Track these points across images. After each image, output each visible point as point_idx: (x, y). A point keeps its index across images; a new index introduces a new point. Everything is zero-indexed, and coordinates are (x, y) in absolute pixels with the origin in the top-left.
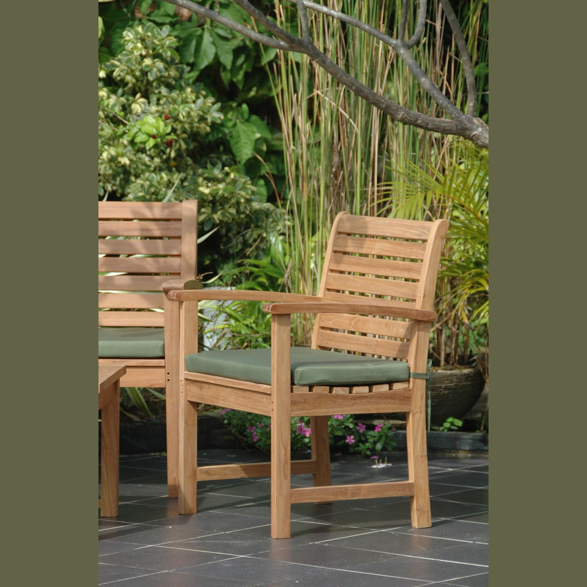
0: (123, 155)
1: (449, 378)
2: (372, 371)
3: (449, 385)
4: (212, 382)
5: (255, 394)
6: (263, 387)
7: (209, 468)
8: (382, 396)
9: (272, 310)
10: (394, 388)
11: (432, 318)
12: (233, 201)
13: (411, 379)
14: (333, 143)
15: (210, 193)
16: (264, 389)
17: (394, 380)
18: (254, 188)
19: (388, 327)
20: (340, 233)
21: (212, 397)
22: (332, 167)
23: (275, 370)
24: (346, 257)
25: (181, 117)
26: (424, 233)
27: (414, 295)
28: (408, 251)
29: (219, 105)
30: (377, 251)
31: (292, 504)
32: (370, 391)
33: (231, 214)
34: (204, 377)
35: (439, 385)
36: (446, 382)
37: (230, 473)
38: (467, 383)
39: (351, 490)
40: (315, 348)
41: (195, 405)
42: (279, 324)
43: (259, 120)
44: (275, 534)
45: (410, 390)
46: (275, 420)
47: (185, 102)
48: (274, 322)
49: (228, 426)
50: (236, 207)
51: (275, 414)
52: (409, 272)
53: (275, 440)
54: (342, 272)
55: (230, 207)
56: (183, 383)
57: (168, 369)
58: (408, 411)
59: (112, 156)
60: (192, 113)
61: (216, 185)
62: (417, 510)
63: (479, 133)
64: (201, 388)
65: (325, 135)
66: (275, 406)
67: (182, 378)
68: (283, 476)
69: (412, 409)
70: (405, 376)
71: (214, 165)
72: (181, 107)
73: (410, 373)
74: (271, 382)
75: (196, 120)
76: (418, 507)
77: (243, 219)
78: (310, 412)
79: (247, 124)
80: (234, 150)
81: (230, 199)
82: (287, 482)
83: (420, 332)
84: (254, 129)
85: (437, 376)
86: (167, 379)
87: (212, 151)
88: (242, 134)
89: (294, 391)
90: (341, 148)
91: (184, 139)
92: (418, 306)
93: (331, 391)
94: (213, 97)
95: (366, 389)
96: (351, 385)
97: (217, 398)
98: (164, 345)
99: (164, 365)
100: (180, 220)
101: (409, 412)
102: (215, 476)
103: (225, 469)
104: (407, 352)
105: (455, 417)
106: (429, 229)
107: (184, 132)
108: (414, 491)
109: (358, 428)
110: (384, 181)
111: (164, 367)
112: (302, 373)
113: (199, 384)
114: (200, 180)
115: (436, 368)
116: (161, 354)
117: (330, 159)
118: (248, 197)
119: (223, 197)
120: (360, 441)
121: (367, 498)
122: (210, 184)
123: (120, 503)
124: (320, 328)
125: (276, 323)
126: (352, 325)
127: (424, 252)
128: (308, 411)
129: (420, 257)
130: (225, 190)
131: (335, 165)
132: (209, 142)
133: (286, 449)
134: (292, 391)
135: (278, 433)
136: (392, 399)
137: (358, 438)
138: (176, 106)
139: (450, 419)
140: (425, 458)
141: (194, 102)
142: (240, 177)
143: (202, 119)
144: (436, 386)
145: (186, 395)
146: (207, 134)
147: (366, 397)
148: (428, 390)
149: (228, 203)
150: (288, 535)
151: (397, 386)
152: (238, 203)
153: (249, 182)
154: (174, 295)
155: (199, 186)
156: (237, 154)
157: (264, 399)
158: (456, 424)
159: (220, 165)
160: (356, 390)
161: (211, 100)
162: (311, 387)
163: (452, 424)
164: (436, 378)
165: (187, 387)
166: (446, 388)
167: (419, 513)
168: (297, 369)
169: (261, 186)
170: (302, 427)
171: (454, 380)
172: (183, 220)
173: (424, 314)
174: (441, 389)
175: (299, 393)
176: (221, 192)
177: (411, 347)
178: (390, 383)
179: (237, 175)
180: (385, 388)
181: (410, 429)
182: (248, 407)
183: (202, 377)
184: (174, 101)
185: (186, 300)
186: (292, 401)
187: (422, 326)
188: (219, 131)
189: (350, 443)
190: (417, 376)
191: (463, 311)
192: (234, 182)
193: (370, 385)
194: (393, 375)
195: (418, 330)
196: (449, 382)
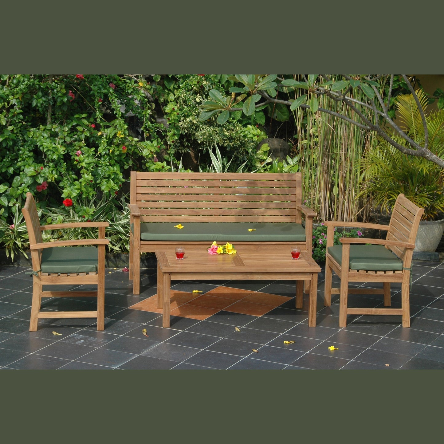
8: (390, 275)
10: (396, 273)
13: (404, 270)
17: (396, 270)
32: (385, 273)
45: (402, 274)
62: (404, 320)
68: (344, 304)
70: (401, 269)
93: (367, 273)
96: (376, 271)
100: (295, 180)
108: (403, 313)
111: (305, 245)
133: (345, 294)
136: (395, 277)
147: (383, 275)
160: (378, 272)
162: (358, 271)
173: (410, 245)
175: (352, 272)
180: (392, 272)
186: (349, 275)
187: (409, 250)
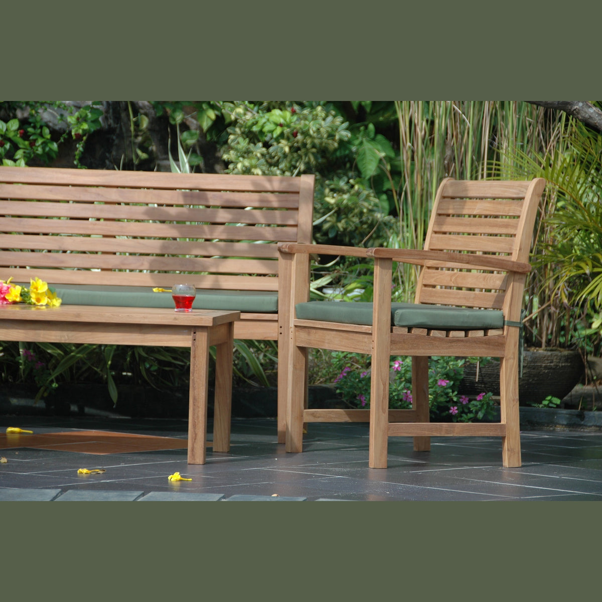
0: (256, 167)
1: (549, 358)
2: (468, 317)
3: (549, 364)
4: (319, 327)
5: (357, 335)
6: (364, 328)
7: (315, 411)
8: (476, 341)
9: (375, 253)
10: (489, 334)
11: (527, 269)
12: (356, 211)
13: (506, 327)
14: (447, 138)
15: (335, 203)
16: (366, 330)
17: (489, 327)
18: (377, 200)
19: (485, 280)
20: (444, 197)
21: (319, 341)
22: (444, 159)
23: (377, 310)
24: (449, 219)
25: (311, 132)
26: (523, 191)
27: (511, 249)
28: (507, 208)
29: (346, 124)
30: (478, 211)
31: (389, 437)
32: (466, 335)
33: (353, 222)
34: (312, 323)
35: (539, 364)
36: (547, 362)
37: (334, 416)
38: (566, 364)
39: (446, 427)
40: (418, 303)
41: (303, 350)
42: (382, 267)
43: (384, 139)
44: (371, 465)
45: (504, 337)
46: (375, 357)
47: (315, 118)
48: (377, 265)
49: (339, 397)
50: (359, 216)
51: (376, 351)
52: (506, 228)
53: (375, 376)
54: (445, 233)
55: (353, 216)
56: (292, 329)
57: (280, 323)
58: (502, 356)
59: (246, 167)
60: (322, 130)
61: (341, 196)
62: (508, 450)
63: (580, 107)
64: (309, 333)
65: (439, 129)
66: (375, 344)
67: (292, 325)
68: (381, 410)
69: (506, 355)
70: (500, 324)
71: (340, 178)
72: (312, 123)
73: (504, 321)
74: (372, 323)
75: (325, 136)
76: (509, 448)
77: (365, 229)
78: (408, 351)
79: (373, 143)
80: (360, 166)
81: (354, 209)
82: (385, 416)
83: (515, 283)
84: (379, 147)
85: (537, 355)
86: (279, 333)
87: (339, 168)
88: (367, 152)
89: (394, 331)
90: (454, 144)
91: (313, 154)
92: (514, 258)
93: (428, 334)
94: (342, 116)
95: (462, 334)
96: (448, 329)
97: (324, 342)
98: (278, 300)
99: (277, 319)
100: (298, 193)
101: (503, 358)
102: (320, 418)
103: (330, 413)
104: (502, 302)
105: (554, 396)
106: (526, 188)
107: (314, 146)
108: (505, 432)
109: (461, 400)
110: (494, 176)
111: (277, 321)
112: (402, 315)
113: (307, 330)
114: (327, 191)
115: (537, 348)
116: (274, 309)
117: (443, 152)
118: (370, 207)
119: (347, 207)
120: (463, 412)
121: (461, 435)
122: (335, 195)
123: (231, 445)
124: (423, 286)
125: (378, 267)
126: (453, 281)
127: (522, 208)
128: (406, 351)
129: (518, 214)
130: (349, 200)
131: (448, 158)
132: (337, 158)
133: (384, 385)
134: (392, 331)
135: (378, 370)
136: (487, 344)
137: (461, 410)
138: (307, 122)
139: (549, 398)
140: (517, 402)
141: (324, 119)
142: (364, 190)
143: (331, 136)
144: (536, 364)
145: (295, 341)
146: (336, 150)
147: (462, 341)
148: (522, 338)
149: (352, 213)
150: (385, 466)
151: (491, 333)
152: (361, 213)
153: (372, 195)
154: (286, 247)
155: (325, 196)
156: (362, 170)
157: (366, 338)
158: (554, 402)
159: (346, 179)
160: (452, 334)
161: (339, 119)
162: (410, 329)
163: (550, 401)
164: (536, 357)
165: (297, 333)
166: (546, 367)
167: (509, 453)
168: (397, 311)
169: (383, 200)
170: (408, 395)
171: (554, 361)
172: (300, 193)
173: (519, 265)
174: (541, 367)
175: (398, 333)
176: (345, 202)
177: (506, 297)
178: (486, 329)
179: (361, 187)
180: (481, 333)
181: (503, 374)
182: (351, 347)
183: (310, 323)
184: (306, 119)
185: (297, 253)
186: (391, 340)
187: (517, 277)
188: (346, 148)
189: (453, 414)
190: (512, 324)
191: (562, 291)
192: (358, 194)
193: (466, 330)
194: (488, 322)
195: (513, 281)
196: (549, 361)
